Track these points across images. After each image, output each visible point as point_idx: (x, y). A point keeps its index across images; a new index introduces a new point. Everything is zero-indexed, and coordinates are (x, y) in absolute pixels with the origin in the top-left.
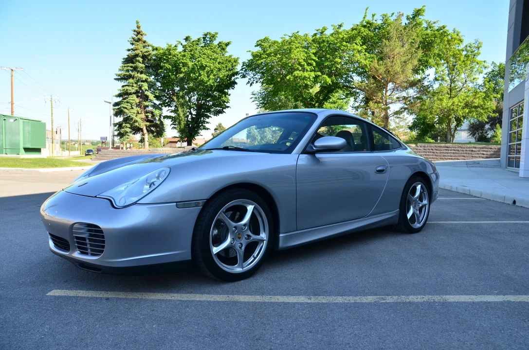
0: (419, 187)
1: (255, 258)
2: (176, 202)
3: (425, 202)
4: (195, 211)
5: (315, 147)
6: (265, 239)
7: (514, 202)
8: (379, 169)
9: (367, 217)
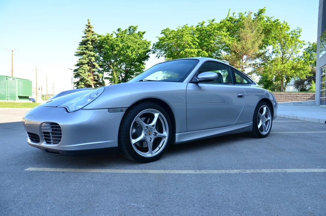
0: (265, 109)
1: (160, 148)
2: (108, 109)
3: (269, 118)
4: (121, 115)
5: (198, 79)
6: (166, 136)
8: (239, 95)
9: (232, 126)
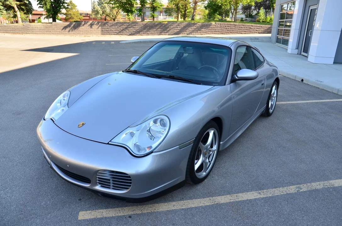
0: (274, 87)
1: (210, 163)
2: (179, 145)
4: (190, 148)
5: (238, 77)
6: (216, 149)
7: (302, 80)
8: (263, 83)
9: (254, 115)
